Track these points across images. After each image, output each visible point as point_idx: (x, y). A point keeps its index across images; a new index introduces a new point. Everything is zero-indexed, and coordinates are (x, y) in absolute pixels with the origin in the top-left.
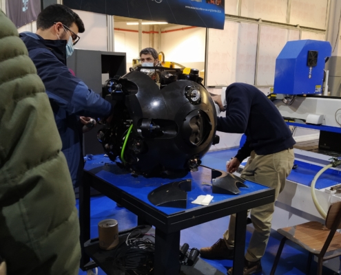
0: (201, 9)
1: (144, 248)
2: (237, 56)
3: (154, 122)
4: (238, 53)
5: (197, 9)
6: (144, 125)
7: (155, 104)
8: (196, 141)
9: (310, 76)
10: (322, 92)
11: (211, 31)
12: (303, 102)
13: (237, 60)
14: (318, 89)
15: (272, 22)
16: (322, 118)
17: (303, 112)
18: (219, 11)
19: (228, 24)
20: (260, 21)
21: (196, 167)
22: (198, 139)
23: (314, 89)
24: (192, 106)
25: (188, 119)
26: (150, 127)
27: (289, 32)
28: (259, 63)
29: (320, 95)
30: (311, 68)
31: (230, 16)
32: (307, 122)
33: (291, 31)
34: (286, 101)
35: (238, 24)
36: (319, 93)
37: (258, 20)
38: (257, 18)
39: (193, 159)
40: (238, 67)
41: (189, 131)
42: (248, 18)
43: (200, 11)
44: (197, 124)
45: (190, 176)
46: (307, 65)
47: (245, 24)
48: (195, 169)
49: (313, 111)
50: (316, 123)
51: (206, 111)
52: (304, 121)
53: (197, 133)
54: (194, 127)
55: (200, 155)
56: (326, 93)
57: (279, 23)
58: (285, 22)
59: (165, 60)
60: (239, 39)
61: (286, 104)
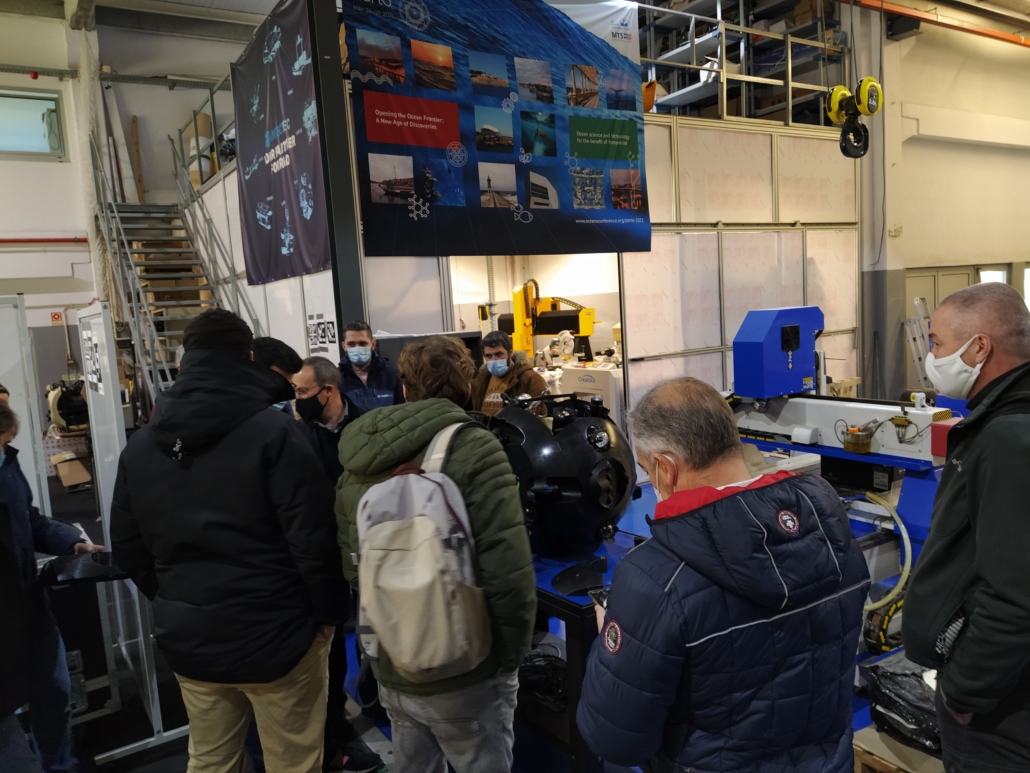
0: (605, 221)
1: (542, 663)
2: (682, 296)
3: (551, 481)
4: (682, 289)
5: (597, 221)
6: (537, 486)
7: (546, 451)
8: (608, 502)
9: (790, 366)
10: (817, 387)
11: (627, 257)
12: (786, 407)
13: (682, 302)
14: (809, 382)
15: (743, 225)
16: (816, 433)
17: (787, 423)
18: (639, 220)
19: (657, 240)
20: (720, 226)
21: (612, 537)
22: (611, 498)
23: (801, 385)
24: (599, 455)
25: (595, 473)
26: (545, 490)
27: (780, 237)
28: (727, 304)
29: (813, 392)
30: (790, 353)
31: (661, 224)
32: (794, 440)
33: (783, 235)
34: (757, 405)
35: (677, 237)
36: (810, 389)
37: (715, 225)
38: (714, 221)
39: (607, 526)
40: (686, 316)
41: (597, 491)
42: (695, 224)
43: (604, 224)
44: (608, 478)
45: (605, 550)
46: (783, 349)
47: (690, 234)
48: (610, 541)
49: (801, 422)
50: (807, 443)
51: (618, 459)
52: (789, 437)
53: (608, 491)
54: (604, 483)
55: (615, 520)
56: (824, 392)
57: (758, 225)
58: (770, 221)
59: (541, 296)
60: (682, 263)
61: (758, 411)
